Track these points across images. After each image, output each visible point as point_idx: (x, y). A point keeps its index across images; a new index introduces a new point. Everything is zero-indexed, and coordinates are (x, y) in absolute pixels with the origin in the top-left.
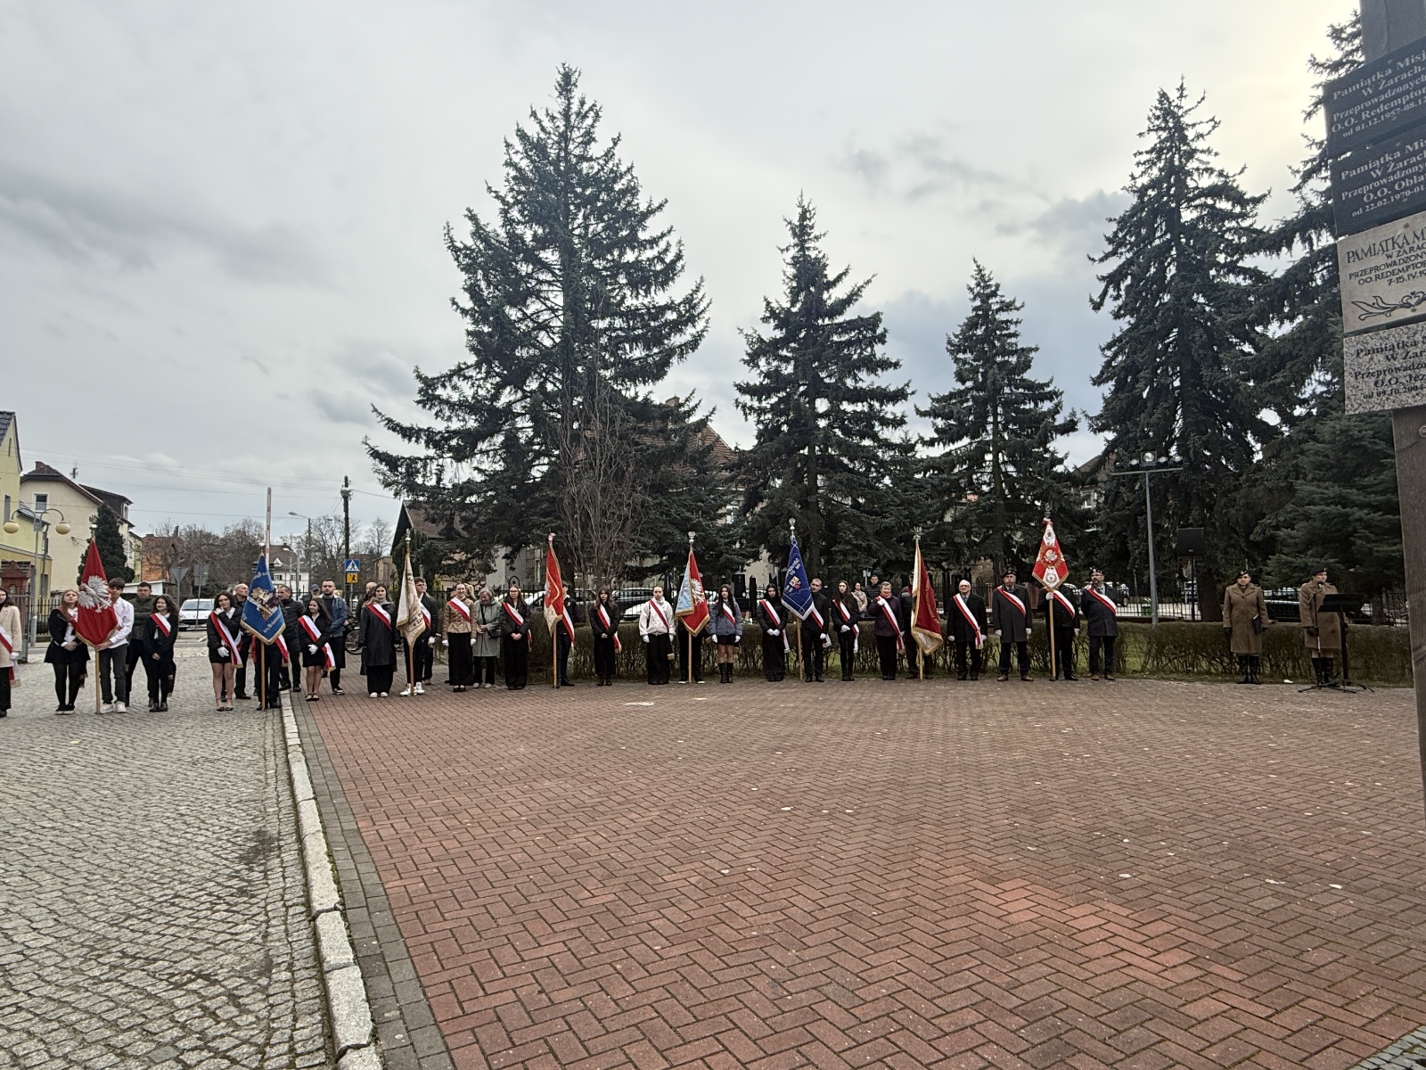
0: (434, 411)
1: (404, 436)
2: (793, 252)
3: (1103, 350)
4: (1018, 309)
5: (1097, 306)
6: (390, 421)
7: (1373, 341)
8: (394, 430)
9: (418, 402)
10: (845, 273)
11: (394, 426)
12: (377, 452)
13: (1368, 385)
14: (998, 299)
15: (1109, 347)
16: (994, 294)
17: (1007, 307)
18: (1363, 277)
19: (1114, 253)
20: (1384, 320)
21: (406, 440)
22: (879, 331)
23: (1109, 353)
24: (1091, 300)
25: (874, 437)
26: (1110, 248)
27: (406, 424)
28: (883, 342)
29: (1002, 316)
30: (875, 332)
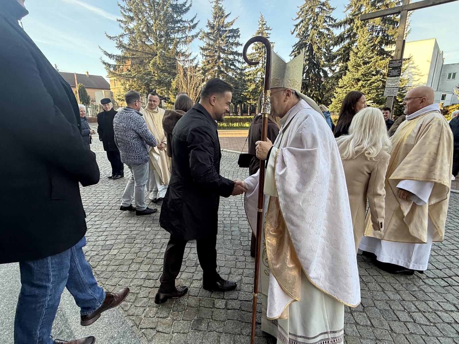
0: (121, 50)
1: (109, 57)
2: (214, 4)
3: (293, 47)
4: (270, 30)
5: (292, 33)
6: (105, 52)
7: (388, 89)
8: (106, 55)
9: (117, 47)
10: (229, 14)
11: (106, 54)
12: (104, 62)
13: (386, 93)
14: (265, 26)
15: (294, 46)
16: (265, 24)
17: (268, 29)
18: (388, 82)
19: (298, 18)
20: (389, 87)
21: (110, 58)
22: (238, 34)
23: (294, 48)
24: (291, 31)
25: (235, 66)
26: (297, 16)
27: (110, 53)
28: (239, 38)
29: (267, 31)
30: (237, 34)
